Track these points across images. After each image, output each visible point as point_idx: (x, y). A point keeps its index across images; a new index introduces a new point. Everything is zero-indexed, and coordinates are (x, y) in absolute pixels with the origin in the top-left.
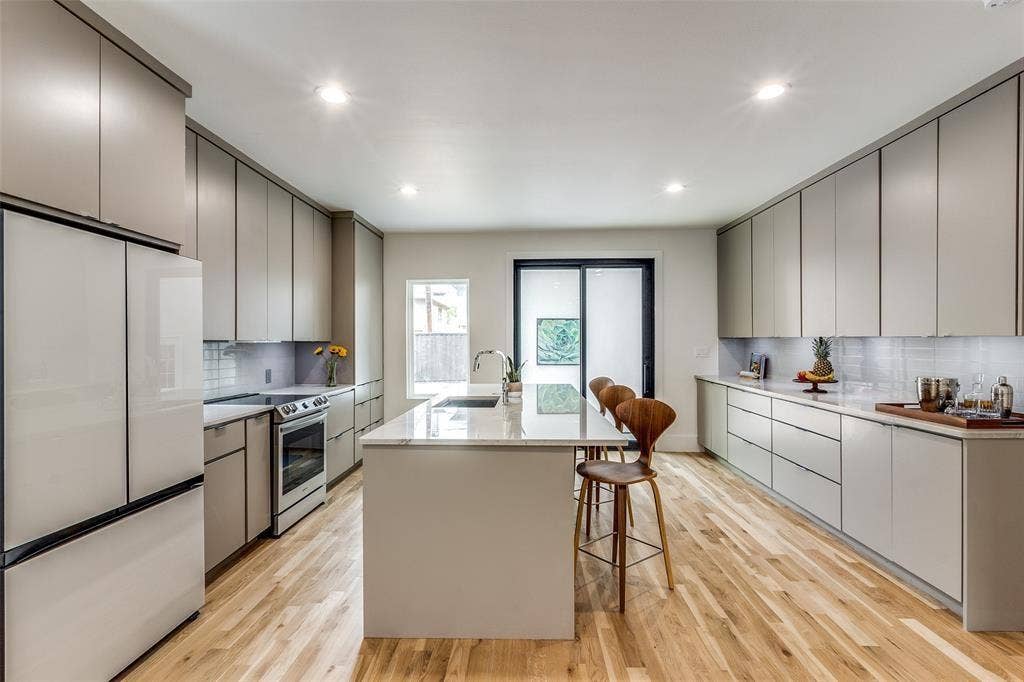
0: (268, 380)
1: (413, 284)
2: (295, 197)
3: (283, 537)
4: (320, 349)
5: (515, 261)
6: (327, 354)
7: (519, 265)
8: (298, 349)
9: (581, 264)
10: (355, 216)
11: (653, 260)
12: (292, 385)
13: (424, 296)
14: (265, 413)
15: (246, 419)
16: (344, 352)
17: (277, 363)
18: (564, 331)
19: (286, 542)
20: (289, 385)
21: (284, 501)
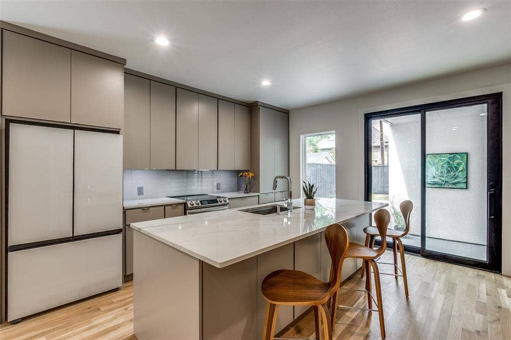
0: (218, 189)
1: (305, 137)
2: (220, 99)
4: (241, 174)
5: (366, 115)
7: (368, 117)
9: (421, 109)
10: (259, 104)
12: (235, 191)
13: (379, 144)
14: (182, 203)
15: (165, 206)
17: (224, 180)
18: (448, 162)
20: (232, 191)
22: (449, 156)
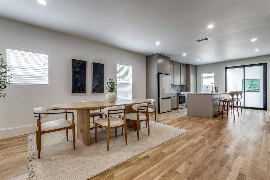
0: (177, 91)
2: (181, 64)
3: (179, 109)
5: (225, 68)
6: (186, 87)
8: (181, 86)
9: (244, 66)
10: (190, 65)
11: (267, 63)
14: (177, 93)
16: (188, 87)
17: (178, 88)
18: (252, 82)
19: (179, 111)
21: (179, 105)
22: (252, 80)
